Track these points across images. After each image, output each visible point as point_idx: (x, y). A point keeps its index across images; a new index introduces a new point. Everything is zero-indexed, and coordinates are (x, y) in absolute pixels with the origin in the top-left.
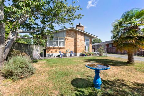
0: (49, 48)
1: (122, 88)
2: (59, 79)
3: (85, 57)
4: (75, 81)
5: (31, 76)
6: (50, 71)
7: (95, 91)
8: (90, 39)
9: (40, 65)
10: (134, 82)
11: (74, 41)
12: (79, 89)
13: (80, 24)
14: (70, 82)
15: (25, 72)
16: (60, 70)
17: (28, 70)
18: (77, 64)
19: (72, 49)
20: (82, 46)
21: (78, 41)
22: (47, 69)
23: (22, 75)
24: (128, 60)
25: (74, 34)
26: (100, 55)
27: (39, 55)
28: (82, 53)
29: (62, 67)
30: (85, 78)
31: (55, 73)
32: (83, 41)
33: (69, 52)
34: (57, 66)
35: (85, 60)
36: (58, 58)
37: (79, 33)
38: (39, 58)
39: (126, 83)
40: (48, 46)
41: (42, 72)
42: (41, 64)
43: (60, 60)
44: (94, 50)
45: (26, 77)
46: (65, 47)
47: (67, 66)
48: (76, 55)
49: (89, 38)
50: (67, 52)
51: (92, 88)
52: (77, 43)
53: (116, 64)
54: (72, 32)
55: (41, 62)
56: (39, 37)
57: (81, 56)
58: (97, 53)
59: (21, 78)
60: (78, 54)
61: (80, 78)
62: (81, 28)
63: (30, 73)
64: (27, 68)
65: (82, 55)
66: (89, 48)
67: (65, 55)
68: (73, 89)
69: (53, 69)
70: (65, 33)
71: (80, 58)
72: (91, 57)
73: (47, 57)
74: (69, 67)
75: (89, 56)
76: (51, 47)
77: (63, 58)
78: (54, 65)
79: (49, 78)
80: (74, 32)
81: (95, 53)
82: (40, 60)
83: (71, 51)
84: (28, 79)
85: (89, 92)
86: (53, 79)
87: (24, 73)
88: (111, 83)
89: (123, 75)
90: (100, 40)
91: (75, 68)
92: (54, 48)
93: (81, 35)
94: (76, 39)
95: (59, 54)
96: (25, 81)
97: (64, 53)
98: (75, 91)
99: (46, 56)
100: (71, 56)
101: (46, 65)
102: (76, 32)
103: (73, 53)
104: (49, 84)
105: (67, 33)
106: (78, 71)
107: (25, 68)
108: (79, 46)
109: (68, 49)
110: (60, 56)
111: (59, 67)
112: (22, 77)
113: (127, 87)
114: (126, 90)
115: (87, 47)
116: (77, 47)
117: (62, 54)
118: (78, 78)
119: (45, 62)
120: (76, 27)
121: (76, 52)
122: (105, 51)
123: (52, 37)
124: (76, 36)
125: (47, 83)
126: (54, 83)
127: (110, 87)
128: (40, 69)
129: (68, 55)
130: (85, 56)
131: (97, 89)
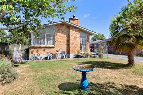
0: (33, 48)
1: (109, 90)
2: (45, 84)
3: (80, 59)
4: (62, 85)
5: (13, 81)
6: (35, 76)
7: (80, 93)
8: (87, 36)
9: (22, 70)
10: (124, 84)
11: (66, 38)
12: (65, 92)
13: (74, 17)
14: (57, 86)
15: (7, 77)
16: (47, 74)
17: (10, 75)
18: (68, 68)
19: (65, 49)
20: (76, 45)
21: (72, 38)
22: (32, 74)
23: (3, 81)
24: (128, 62)
25: (67, 30)
26: (100, 56)
27: (20, 56)
28: (77, 54)
29: (50, 71)
30: (74, 82)
31: (41, 78)
32: (78, 39)
33: (60, 52)
34: (43, 70)
35: (79, 62)
36: (45, 60)
37: (72, 28)
38: (20, 61)
39: (115, 85)
40: (32, 45)
41: (25, 77)
42: (23, 68)
43: (48, 63)
44: (92, 50)
45: (8, 83)
46: (55, 47)
47: (56, 70)
48: (69, 57)
49: (86, 34)
50: (57, 53)
51: (78, 90)
52: (71, 41)
53: (115, 67)
54: (64, 27)
55: (23, 66)
56: (20, 34)
57: (75, 58)
58: (97, 54)
59: (3, 84)
60: (72, 55)
61: (68, 82)
62: (75, 22)
63: (12, 78)
64: (9, 72)
65: (77, 57)
66: (86, 47)
67: (54, 57)
68: (60, 92)
69: (39, 73)
70: (54, 29)
71: (74, 60)
72: (88, 59)
73: (31, 60)
74: (58, 71)
75: (86, 57)
76: (36, 46)
77: (52, 60)
78: (40, 69)
79: (34, 83)
80: (67, 27)
81: (93, 53)
82: (22, 63)
83: (62, 51)
84: (10, 84)
85: (75, 94)
86: (38, 84)
87: (5, 78)
88: (100, 86)
89: (116, 78)
90: (103, 35)
91: (65, 72)
92: (40, 48)
93: (76, 31)
94: (68, 36)
95: (46, 56)
96: (7, 86)
97: (54, 54)
98: (61, 93)
99: (30, 58)
100: (62, 58)
101: (30, 69)
102: (69, 27)
103: (66, 54)
104: (35, 88)
105: (58, 29)
106: (68, 75)
107: (6, 72)
108: (73, 45)
109: (59, 49)
110: (48, 58)
111: (46, 72)
112: (4, 82)
113: (114, 89)
114: (112, 91)
115: (84, 47)
116: (71, 46)
117: (51, 55)
118: (67, 83)
119: (28, 66)
120: (69, 21)
121: (68, 52)
122: (105, 51)
123: (38, 35)
124: (69, 32)
125: (32, 88)
126: (39, 87)
127: (97, 89)
128: (22, 74)
129: (59, 56)
130: (81, 57)
131: (83, 91)
